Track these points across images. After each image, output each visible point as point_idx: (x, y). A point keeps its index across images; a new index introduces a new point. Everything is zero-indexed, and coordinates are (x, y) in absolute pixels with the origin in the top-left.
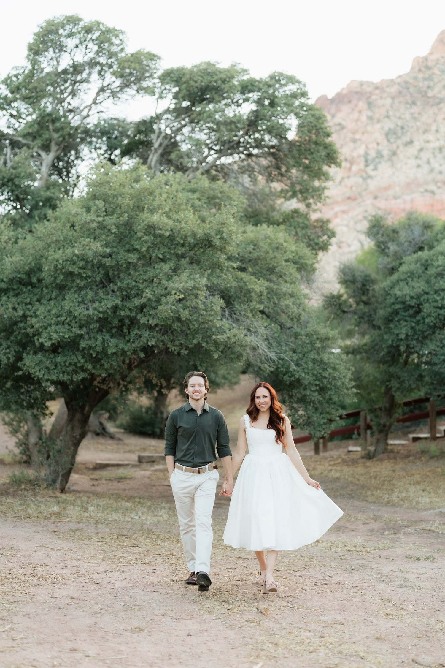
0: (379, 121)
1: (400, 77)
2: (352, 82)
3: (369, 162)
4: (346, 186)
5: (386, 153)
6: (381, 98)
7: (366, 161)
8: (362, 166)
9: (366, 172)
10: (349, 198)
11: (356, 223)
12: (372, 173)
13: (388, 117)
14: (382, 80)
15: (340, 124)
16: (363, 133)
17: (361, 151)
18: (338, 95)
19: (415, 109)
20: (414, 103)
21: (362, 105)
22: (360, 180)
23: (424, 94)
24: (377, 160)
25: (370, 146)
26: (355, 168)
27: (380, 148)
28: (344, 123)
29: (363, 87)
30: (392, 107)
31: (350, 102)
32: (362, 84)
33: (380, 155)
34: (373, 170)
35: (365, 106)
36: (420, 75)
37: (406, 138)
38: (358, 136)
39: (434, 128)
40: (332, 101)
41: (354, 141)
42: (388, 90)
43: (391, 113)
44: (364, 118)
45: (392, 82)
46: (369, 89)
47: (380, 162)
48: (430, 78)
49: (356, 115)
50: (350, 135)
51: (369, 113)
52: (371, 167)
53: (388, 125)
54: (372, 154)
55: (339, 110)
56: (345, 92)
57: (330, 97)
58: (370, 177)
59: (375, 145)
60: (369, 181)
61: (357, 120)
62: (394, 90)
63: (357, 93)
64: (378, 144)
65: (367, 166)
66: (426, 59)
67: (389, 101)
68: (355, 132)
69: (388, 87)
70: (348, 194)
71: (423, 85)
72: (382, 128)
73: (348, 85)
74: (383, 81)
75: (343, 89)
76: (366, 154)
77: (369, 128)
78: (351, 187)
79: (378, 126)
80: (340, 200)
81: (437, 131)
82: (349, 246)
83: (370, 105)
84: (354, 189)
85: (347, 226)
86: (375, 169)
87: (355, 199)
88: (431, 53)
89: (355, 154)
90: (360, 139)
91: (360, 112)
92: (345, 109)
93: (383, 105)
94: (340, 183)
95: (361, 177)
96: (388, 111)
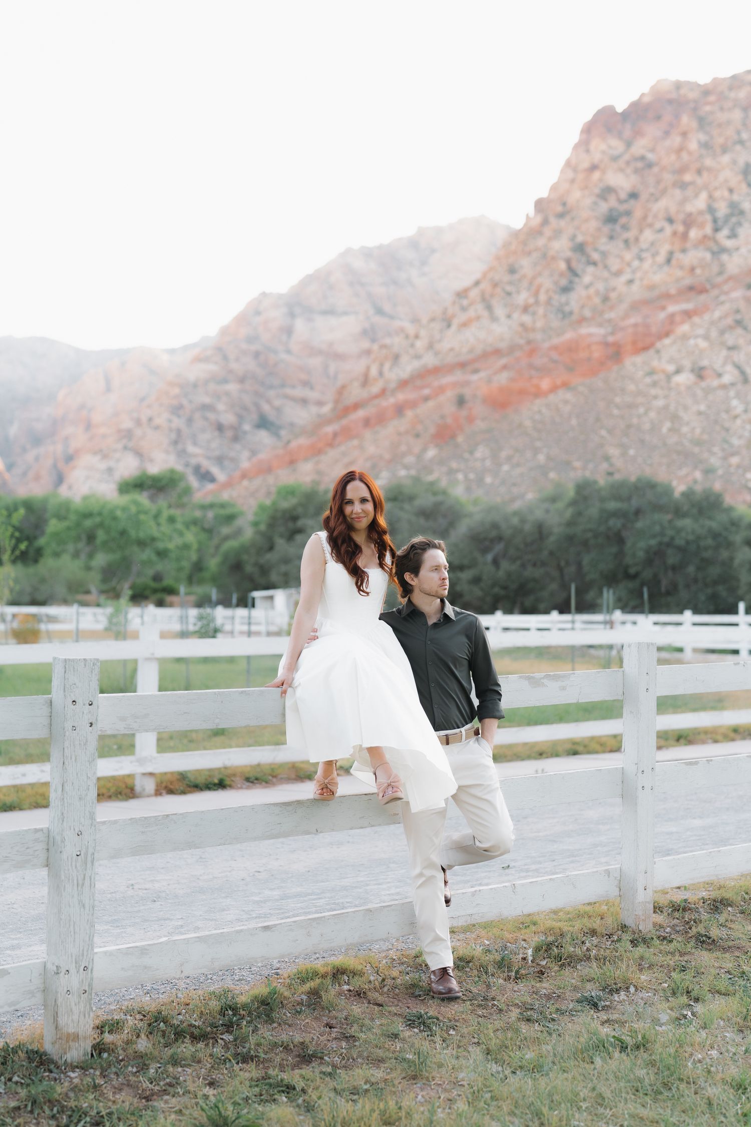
0: (725, 150)
2: (658, 81)
3: (720, 223)
4: (681, 267)
5: (748, 206)
6: (722, 109)
7: (715, 221)
8: (708, 230)
9: (716, 242)
10: (691, 288)
11: (722, 332)
12: (729, 243)
13: (741, 142)
14: (715, 79)
15: (642, 158)
16: (699, 172)
17: (701, 203)
18: (635, 105)
21: (687, 122)
22: (708, 256)
24: (734, 220)
25: (717, 194)
26: (693, 234)
27: (735, 197)
28: (650, 156)
29: (682, 92)
30: (744, 125)
31: (658, 118)
32: (678, 85)
33: (736, 210)
34: (729, 237)
35: (694, 124)
38: (688, 177)
40: (625, 115)
41: (683, 186)
42: (732, 95)
43: (745, 136)
44: (693, 145)
46: (692, 95)
47: (739, 224)
49: (677, 140)
50: (668, 178)
51: (702, 137)
52: (725, 232)
53: (744, 157)
54: (722, 210)
55: (638, 133)
56: (646, 99)
57: (620, 109)
58: (723, 250)
59: (726, 193)
60: (725, 257)
61: (680, 150)
62: (743, 94)
63: (670, 102)
64: (731, 191)
65: (716, 230)
67: (737, 115)
68: (682, 170)
69: (731, 88)
70: (688, 281)
72: (734, 162)
73: (652, 88)
75: (643, 95)
76: (711, 210)
77: (708, 162)
78: (692, 269)
79: (726, 159)
80: (673, 291)
82: (719, 375)
83: (702, 122)
84: (698, 271)
85: (706, 337)
86: (733, 235)
87: (702, 291)
89: (689, 208)
90: (692, 183)
91: (684, 134)
92: (652, 131)
93: (729, 123)
94: (669, 261)
95: (708, 249)
96: (738, 132)
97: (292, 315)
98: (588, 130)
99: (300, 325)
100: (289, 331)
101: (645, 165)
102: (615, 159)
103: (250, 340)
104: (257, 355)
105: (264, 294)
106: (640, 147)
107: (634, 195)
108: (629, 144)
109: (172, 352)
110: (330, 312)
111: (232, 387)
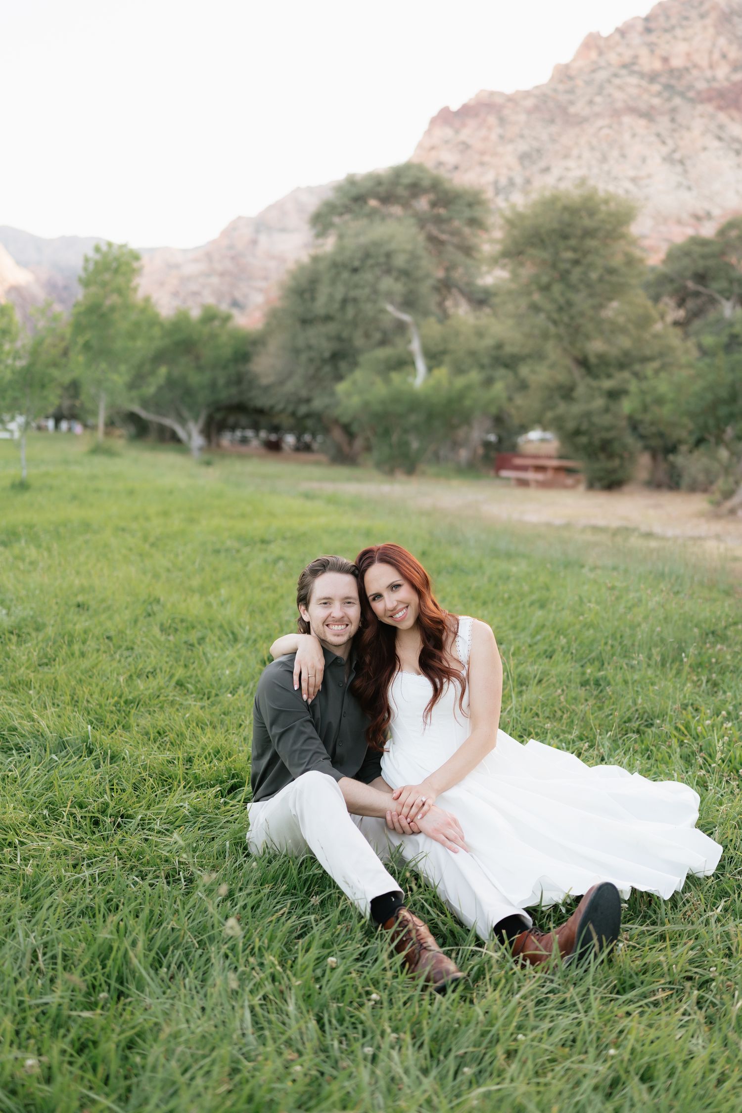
0: (511, 141)
1: (537, 87)
2: (481, 91)
3: (499, 191)
5: (519, 180)
6: (515, 112)
9: (495, 203)
12: (502, 204)
13: (522, 136)
15: (464, 142)
16: (492, 155)
17: (490, 177)
18: (466, 106)
19: (554, 129)
20: (552, 121)
21: (492, 120)
23: (564, 110)
24: (508, 189)
25: (501, 171)
27: (512, 174)
28: (469, 141)
29: (494, 99)
30: (527, 124)
31: (477, 116)
32: (492, 94)
33: (511, 183)
34: (504, 200)
35: (496, 122)
36: (561, 87)
37: (542, 164)
38: (487, 158)
39: (575, 152)
40: (457, 113)
41: (482, 164)
42: (523, 103)
43: (525, 132)
44: (494, 136)
45: (527, 94)
46: (499, 101)
47: (511, 192)
48: (571, 91)
49: (484, 132)
50: (476, 157)
51: (501, 131)
52: (502, 197)
53: (523, 146)
54: (503, 181)
55: (464, 125)
56: (472, 103)
57: (454, 109)
59: (507, 171)
61: (486, 139)
62: (529, 103)
63: (485, 105)
64: (510, 169)
65: (496, 195)
66: (567, 67)
67: (522, 118)
68: (482, 153)
69: (523, 99)
71: (563, 98)
72: (515, 150)
73: (477, 95)
74: (517, 92)
75: (471, 99)
76: (496, 183)
77: (500, 149)
79: (510, 148)
81: (580, 157)
83: (502, 121)
86: (506, 199)
88: (574, 60)
89: (483, 180)
90: (489, 163)
91: (489, 128)
92: (472, 123)
93: (517, 122)
96: (522, 130)
97: (257, 231)
98: (434, 121)
99: (263, 239)
100: (254, 242)
101: (465, 147)
102: (447, 142)
103: (231, 247)
104: (233, 258)
105: (240, 218)
106: (465, 134)
107: (456, 168)
108: (457, 132)
109: (185, 251)
110: (284, 230)
111: (215, 280)
